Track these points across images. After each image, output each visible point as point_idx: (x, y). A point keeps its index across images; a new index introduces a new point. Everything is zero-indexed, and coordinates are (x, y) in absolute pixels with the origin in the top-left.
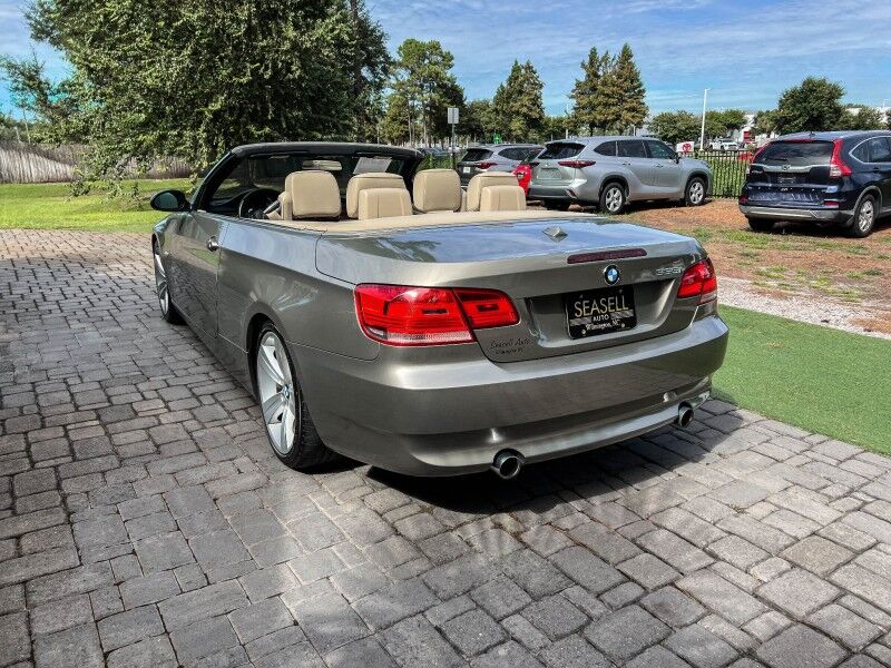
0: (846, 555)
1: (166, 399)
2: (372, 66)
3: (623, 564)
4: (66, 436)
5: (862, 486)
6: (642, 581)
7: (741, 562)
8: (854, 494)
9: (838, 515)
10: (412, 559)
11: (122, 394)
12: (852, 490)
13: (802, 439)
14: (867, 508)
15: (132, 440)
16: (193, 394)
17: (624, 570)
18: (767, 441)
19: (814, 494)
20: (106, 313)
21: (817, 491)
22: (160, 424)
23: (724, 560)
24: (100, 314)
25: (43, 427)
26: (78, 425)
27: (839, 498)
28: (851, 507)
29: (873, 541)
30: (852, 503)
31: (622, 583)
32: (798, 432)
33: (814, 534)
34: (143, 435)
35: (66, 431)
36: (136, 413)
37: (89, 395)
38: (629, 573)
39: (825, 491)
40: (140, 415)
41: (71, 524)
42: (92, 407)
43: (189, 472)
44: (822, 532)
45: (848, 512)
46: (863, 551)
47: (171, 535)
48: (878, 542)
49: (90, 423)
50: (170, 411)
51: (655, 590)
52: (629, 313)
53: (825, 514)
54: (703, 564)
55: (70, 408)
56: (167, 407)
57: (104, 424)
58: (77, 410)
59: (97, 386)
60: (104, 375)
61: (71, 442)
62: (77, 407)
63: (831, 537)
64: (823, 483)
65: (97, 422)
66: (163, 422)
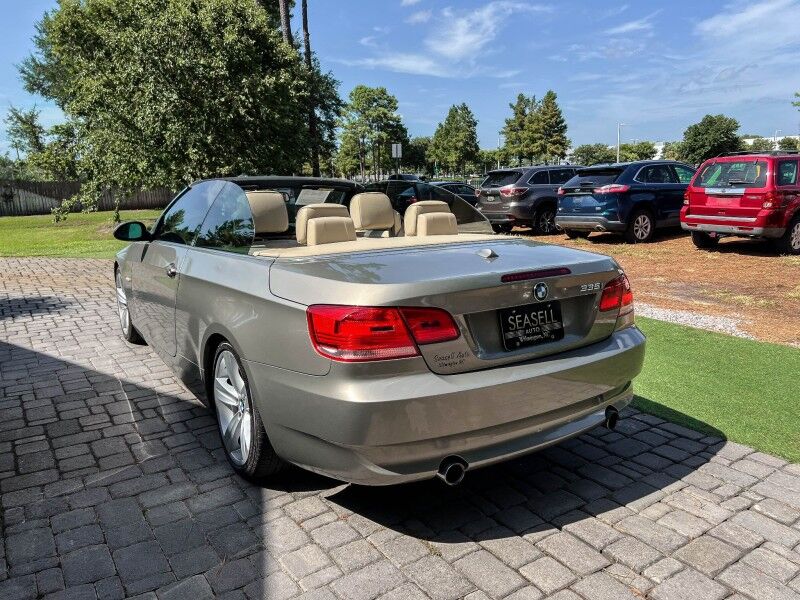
0: (733, 555)
1: (111, 413)
2: (325, 108)
3: (525, 568)
4: (13, 451)
5: (751, 486)
6: (540, 585)
7: (635, 562)
8: (744, 493)
9: (729, 514)
10: (325, 567)
11: (71, 409)
12: (742, 490)
13: (698, 440)
14: (757, 507)
15: (72, 454)
16: (138, 409)
17: (525, 574)
18: (666, 444)
19: (707, 495)
20: (68, 333)
21: (710, 491)
22: (103, 437)
23: (620, 562)
24: (63, 334)
26: (25, 440)
27: (730, 497)
28: (741, 507)
29: (760, 539)
30: (742, 502)
31: (521, 587)
32: (693, 435)
33: (705, 533)
34: (85, 448)
35: (14, 446)
36: (82, 427)
37: (40, 410)
38: (529, 577)
39: (717, 491)
40: (85, 429)
41: (5, 537)
42: (41, 422)
43: (123, 484)
44: (713, 533)
45: (738, 511)
46: (750, 550)
47: (96, 548)
48: (765, 541)
49: (37, 438)
50: (114, 424)
51: (553, 593)
53: (715, 513)
54: (599, 566)
55: (22, 423)
56: (112, 421)
57: (50, 439)
58: (27, 426)
59: (49, 402)
60: (59, 391)
61: (16, 457)
62: (27, 422)
63: (720, 537)
64: (716, 483)
65: (43, 437)
66: (106, 435)
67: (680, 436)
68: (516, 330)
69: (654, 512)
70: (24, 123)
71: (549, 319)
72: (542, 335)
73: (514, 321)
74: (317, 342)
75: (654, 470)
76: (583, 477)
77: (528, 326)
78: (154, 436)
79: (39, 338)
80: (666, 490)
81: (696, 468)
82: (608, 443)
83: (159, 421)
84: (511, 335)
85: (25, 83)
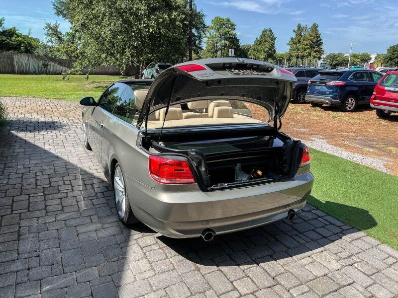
0: (336, 287)
1: (73, 185)
2: (197, 29)
3: (236, 282)
4: (29, 200)
5: (357, 254)
6: (240, 291)
7: (287, 285)
8: (352, 257)
9: (341, 267)
10: (148, 270)
11: (56, 180)
12: (352, 255)
13: (340, 227)
14: (356, 265)
15: (53, 204)
16: (84, 183)
18: (323, 227)
19: (334, 256)
20: (61, 142)
21: (336, 254)
22: (67, 196)
24: (59, 142)
25: (21, 194)
26: (34, 195)
27: (345, 258)
28: (348, 264)
29: (351, 281)
30: (350, 261)
31: (231, 291)
32: (339, 223)
33: (325, 275)
34: (59, 201)
35: (29, 197)
36: (59, 190)
38: (236, 286)
39: (339, 255)
40: (60, 192)
41: (19, 240)
42: (42, 187)
43: (71, 221)
44: (329, 275)
45: (346, 266)
46: (344, 286)
47: (55, 250)
48: (354, 282)
49: (39, 194)
50: (73, 191)
51: (245, 295)
53: (335, 265)
54: (270, 285)
55: (34, 186)
56: (72, 189)
57: (45, 195)
58: (36, 188)
59: (47, 176)
60: (52, 171)
61: (29, 202)
62: (36, 186)
63: (332, 278)
64: (341, 250)
65: (42, 194)
66: (68, 196)
67: (331, 224)
69: (304, 261)
74: (152, 173)
75: (313, 240)
76: (277, 240)
78: (89, 198)
79: (49, 143)
80: (314, 251)
81: (333, 241)
82: (294, 224)
83: (92, 191)
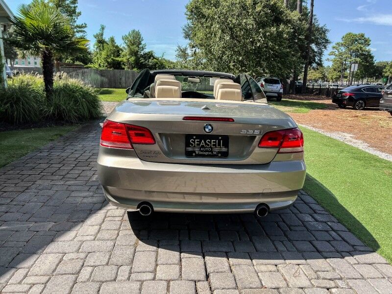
2: (317, 44)
3: (162, 266)
4: (60, 167)
5: (350, 279)
6: (158, 275)
7: (216, 284)
10: (92, 235)
12: (339, 279)
13: (353, 246)
14: (334, 290)
17: (158, 268)
19: (312, 273)
21: (316, 271)
22: (90, 170)
23: (209, 282)
25: (59, 163)
26: (68, 165)
27: (325, 279)
28: (324, 286)
31: (148, 272)
32: (355, 242)
33: (276, 288)
34: (80, 172)
35: (63, 166)
36: (89, 165)
37: (85, 157)
39: (319, 273)
42: (80, 160)
43: (74, 186)
45: (318, 287)
47: (39, 204)
49: (72, 165)
51: (158, 280)
52: (224, 149)
54: (196, 279)
55: (74, 159)
58: (75, 161)
62: (76, 159)
64: (328, 269)
65: (74, 165)
67: (344, 240)
68: (195, 147)
70: (182, 51)
71: (219, 145)
72: (212, 153)
73: (194, 142)
75: (298, 251)
77: (203, 146)
81: (326, 258)
82: (291, 230)
84: (190, 149)
85: (184, 35)
